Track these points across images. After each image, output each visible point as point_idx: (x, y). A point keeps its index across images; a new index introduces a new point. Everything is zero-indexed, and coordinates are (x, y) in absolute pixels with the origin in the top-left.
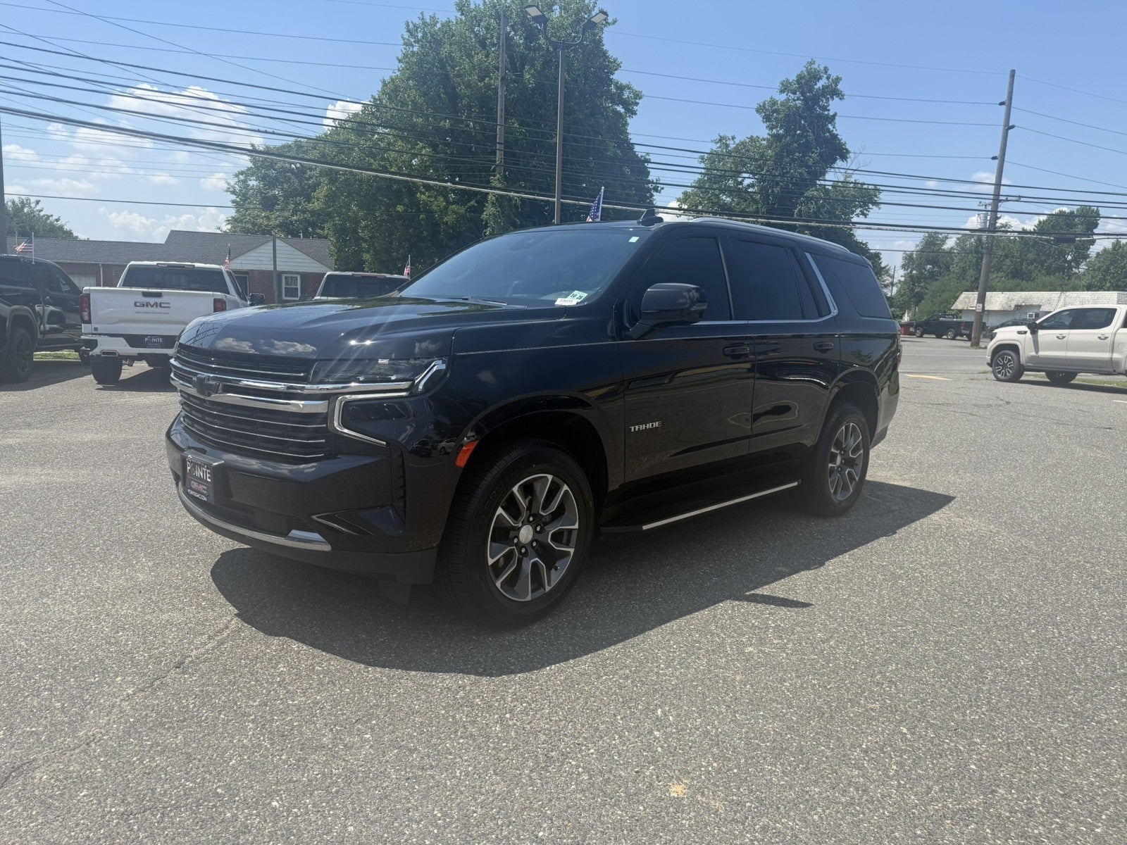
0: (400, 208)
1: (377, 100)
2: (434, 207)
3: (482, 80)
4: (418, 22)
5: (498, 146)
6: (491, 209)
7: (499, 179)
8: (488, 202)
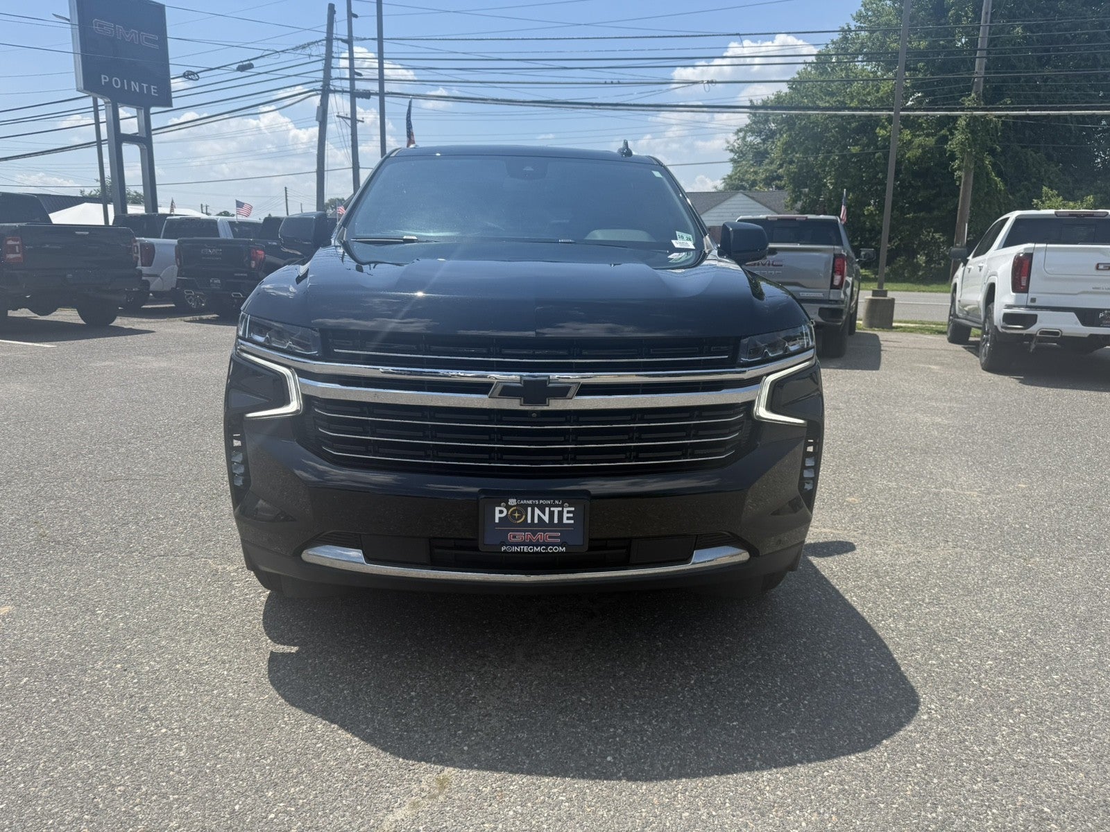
6: (959, 136)
7: (974, 99)
8: (957, 130)
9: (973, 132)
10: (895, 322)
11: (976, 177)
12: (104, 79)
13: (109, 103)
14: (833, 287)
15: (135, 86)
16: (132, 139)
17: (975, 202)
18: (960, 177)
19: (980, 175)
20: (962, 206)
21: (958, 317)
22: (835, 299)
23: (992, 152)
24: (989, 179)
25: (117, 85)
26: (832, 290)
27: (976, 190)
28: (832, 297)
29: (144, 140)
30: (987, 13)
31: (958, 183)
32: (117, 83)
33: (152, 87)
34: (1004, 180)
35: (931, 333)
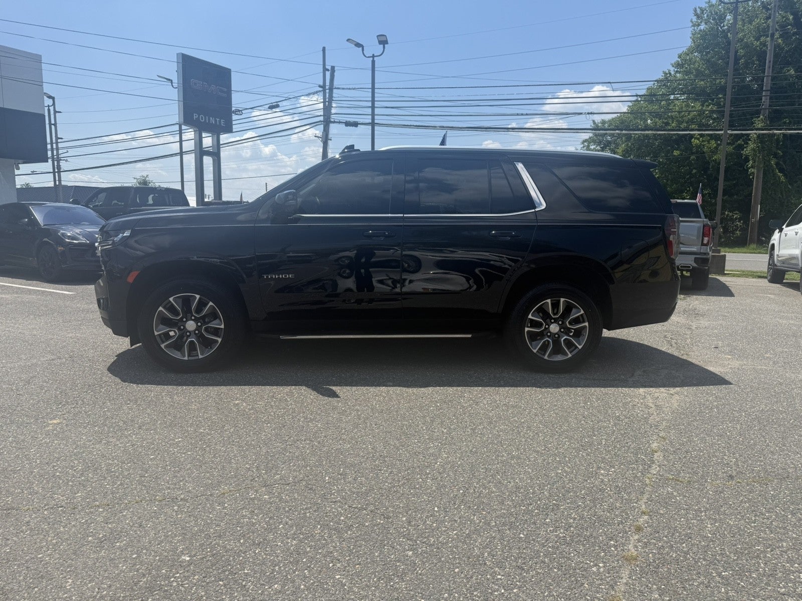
0: (676, 153)
1: (667, 74)
2: (705, 149)
3: (758, 39)
4: (704, 5)
5: (764, 93)
6: (751, 145)
7: (762, 120)
8: (750, 140)
9: (761, 142)
10: (727, 271)
11: (765, 174)
12: (195, 116)
13: (197, 131)
14: (703, 244)
15: (212, 120)
16: (208, 153)
17: (764, 190)
18: (753, 173)
19: (767, 171)
20: (755, 193)
21: (776, 266)
22: (704, 252)
23: (776, 155)
24: (774, 175)
25: (202, 119)
26: (702, 247)
27: (764, 182)
28: (702, 251)
29: (216, 155)
30: (770, 62)
31: (751, 177)
32: (202, 118)
33: (222, 120)
34: (785, 175)
35: (753, 278)
